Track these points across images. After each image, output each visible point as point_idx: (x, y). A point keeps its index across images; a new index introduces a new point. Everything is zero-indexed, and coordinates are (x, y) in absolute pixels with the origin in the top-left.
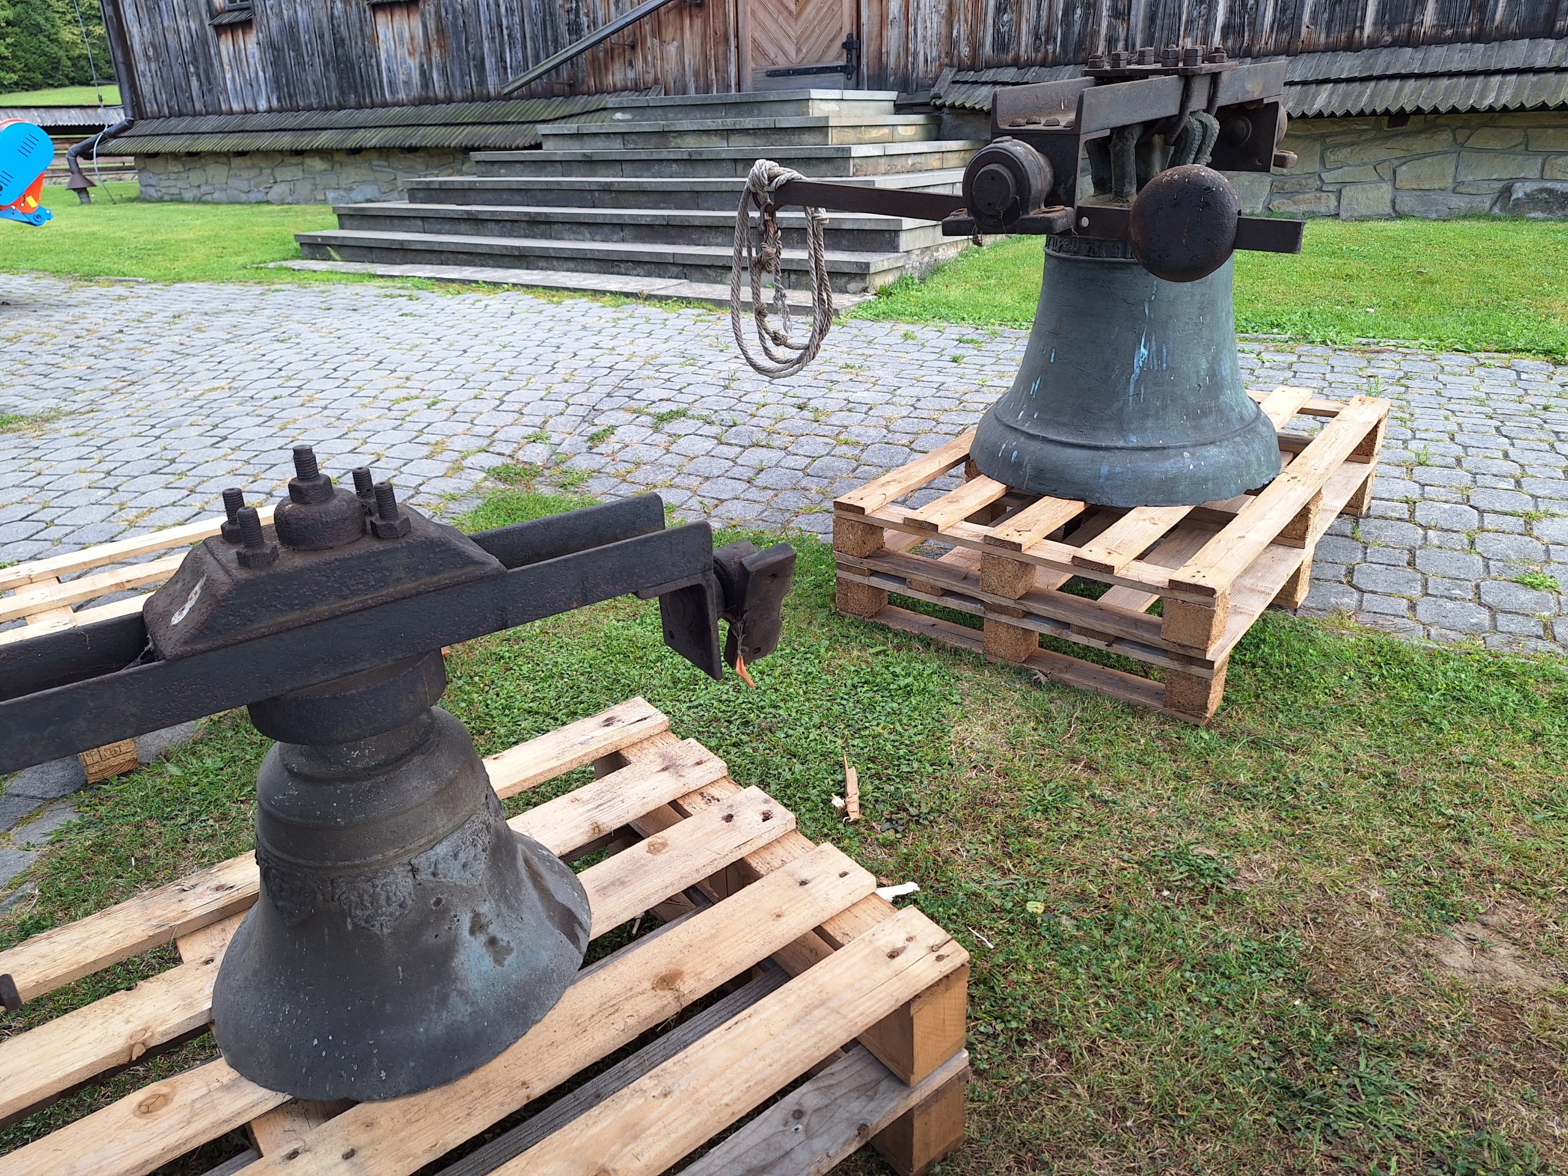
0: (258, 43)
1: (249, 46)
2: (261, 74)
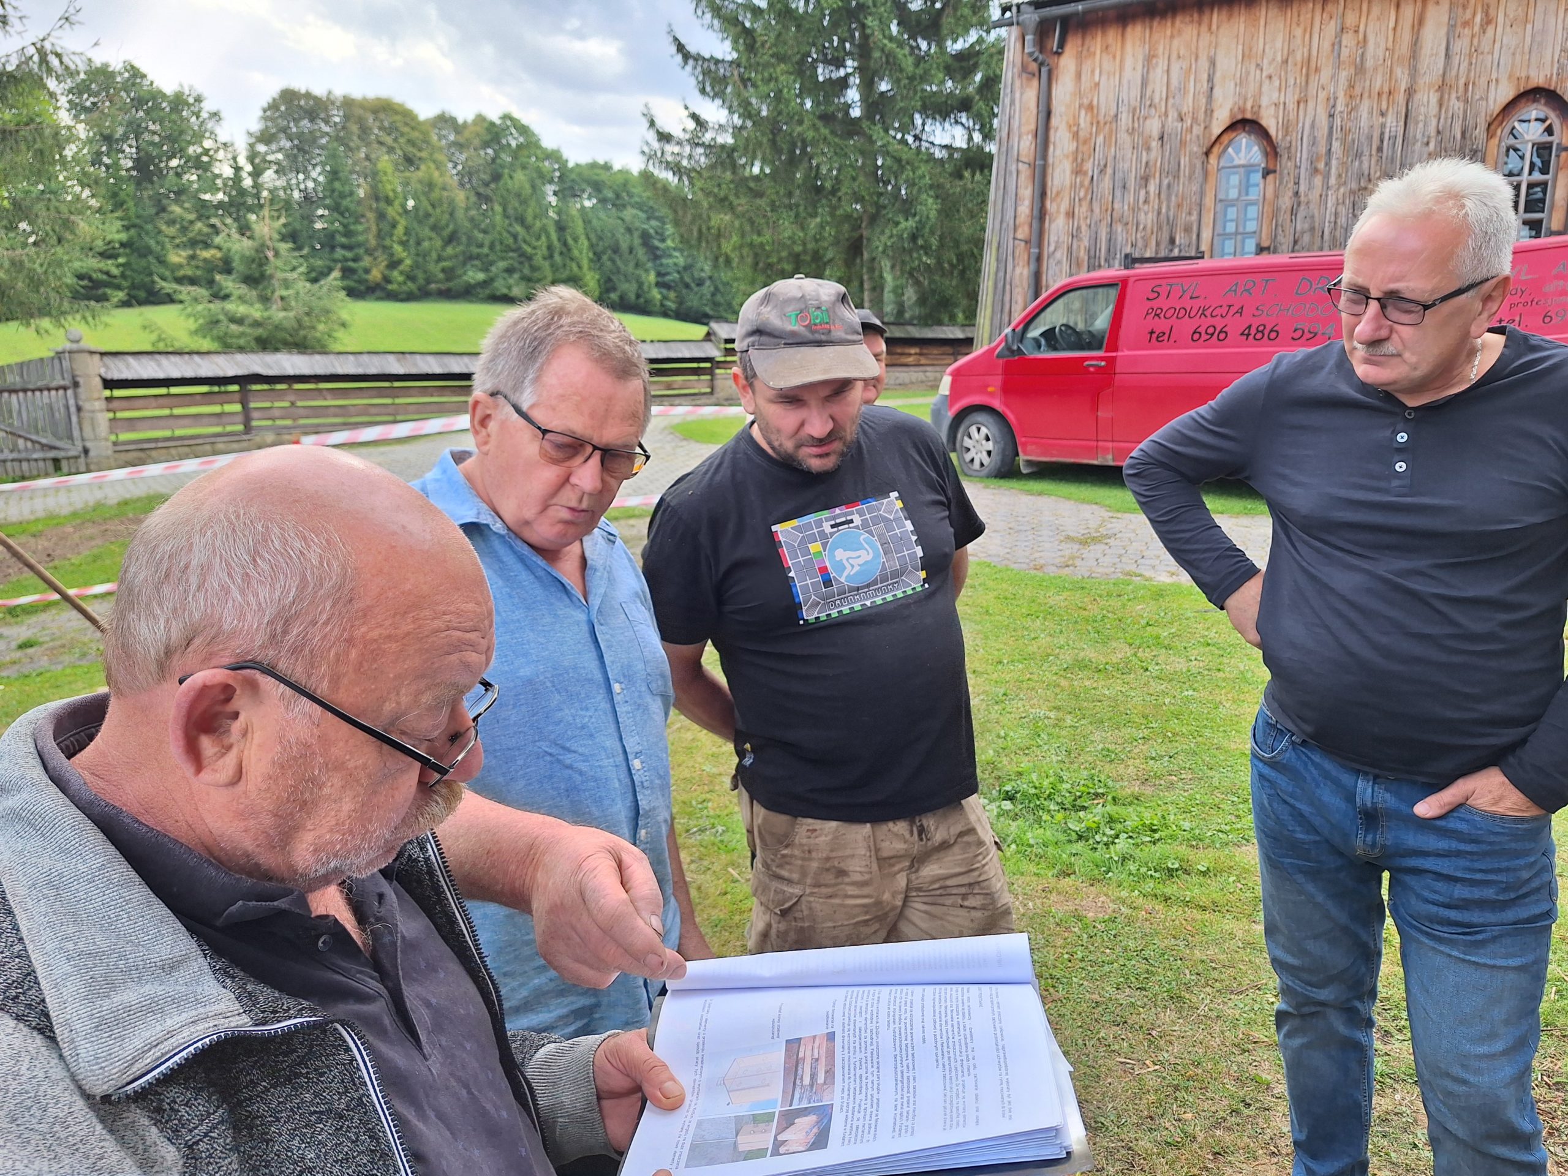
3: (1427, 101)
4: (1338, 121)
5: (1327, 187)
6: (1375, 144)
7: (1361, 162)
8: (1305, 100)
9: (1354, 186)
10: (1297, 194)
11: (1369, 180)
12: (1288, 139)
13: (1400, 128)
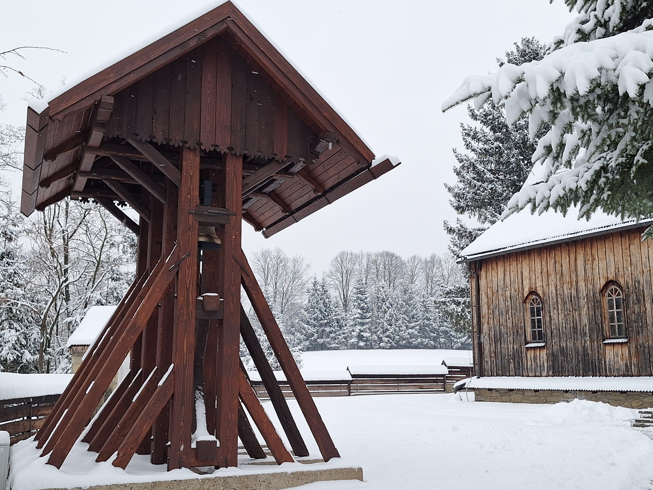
0: (547, 354)
1: (542, 354)
2: (546, 364)
3: (582, 284)
4: (558, 291)
5: (558, 314)
6: (570, 299)
7: (567, 305)
8: (548, 285)
9: (566, 313)
10: (550, 316)
11: (570, 311)
12: (545, 297)
13: (576, 294)
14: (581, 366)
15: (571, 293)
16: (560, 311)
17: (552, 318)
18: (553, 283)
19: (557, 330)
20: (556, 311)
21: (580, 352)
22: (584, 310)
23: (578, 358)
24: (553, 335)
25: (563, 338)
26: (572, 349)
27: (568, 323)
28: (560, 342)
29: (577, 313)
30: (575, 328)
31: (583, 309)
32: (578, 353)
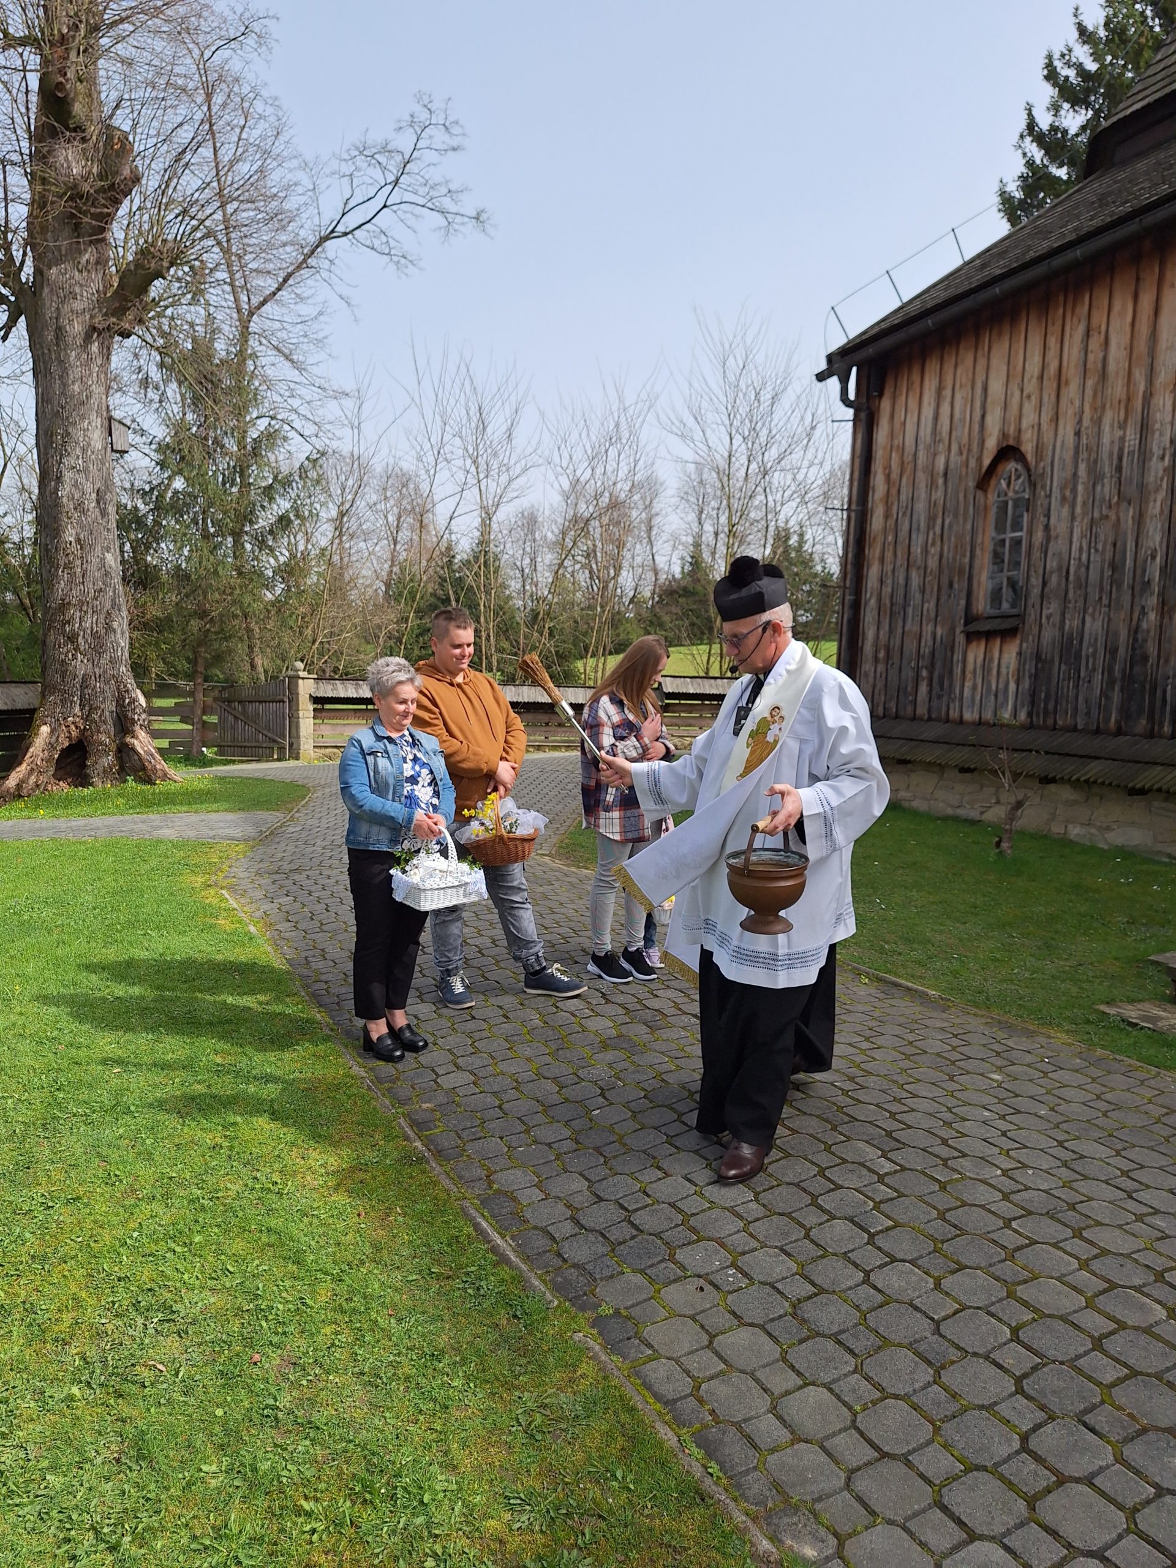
0: (1020, 654)
1: (1006, 656)
2: (1012, 686)
3: (1163, 405)
4: (1084, 439)
5: (1073, 518)
6: (1115, 462)
7: (1103, 486)
8: (1056, 419)
9: (1096, 515)
10: (1047, 527)
11: (1110, 507)
12: (1042, 464)
13: (1137, 441)
14: (1116, 696)
15: (1122, 439)
16: (1078, 510)
17: (1053, 533)
18: (1070, 412)
19: (1060, 576)
20: (1065, 511)
21: (1121, 652)
22: (1155, 501)
23: (1111, 670)
24: (1046, 590)
25: (1076, 602)
26: (1096, 640)
27: (1097, 550)
28: (1063, 614)
29: (1131, 513)
30: (1116, 566)
31: (1152, 498)
32: (1114, 651)
